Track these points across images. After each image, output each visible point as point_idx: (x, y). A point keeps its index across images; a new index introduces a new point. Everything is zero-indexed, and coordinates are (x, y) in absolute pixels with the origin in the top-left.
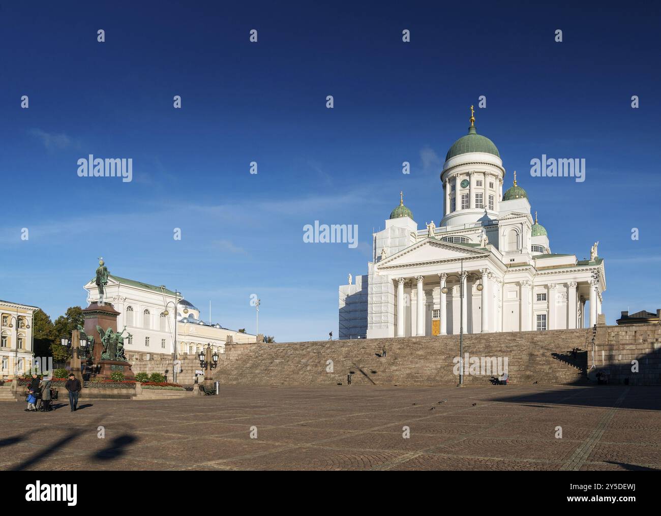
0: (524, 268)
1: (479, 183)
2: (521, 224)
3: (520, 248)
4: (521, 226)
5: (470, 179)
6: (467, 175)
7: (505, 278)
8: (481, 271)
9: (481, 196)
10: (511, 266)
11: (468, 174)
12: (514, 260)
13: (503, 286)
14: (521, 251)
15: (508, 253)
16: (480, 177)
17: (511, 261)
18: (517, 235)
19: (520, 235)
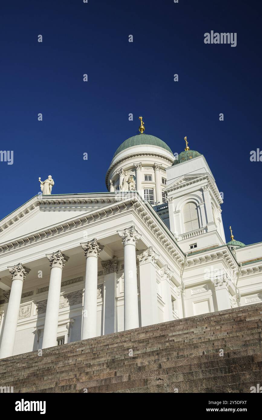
0: (214, 252)
1: (148, 178)
2: (201, 190)
3: (204, 225)
4: (201, 193)
5: (136, 173)
6: (133, 171)
7: (183, 277)
8: (121, 234)
9: (151, 192)
10: (191, 254)
11: (134, 169)
12: (196, 246)
13: (182, 292)
14: (206, 229)
15: (185, 236)
16: (148, 171)
17: (192, 247)
18: (198, 207)
19: (202, 207)
